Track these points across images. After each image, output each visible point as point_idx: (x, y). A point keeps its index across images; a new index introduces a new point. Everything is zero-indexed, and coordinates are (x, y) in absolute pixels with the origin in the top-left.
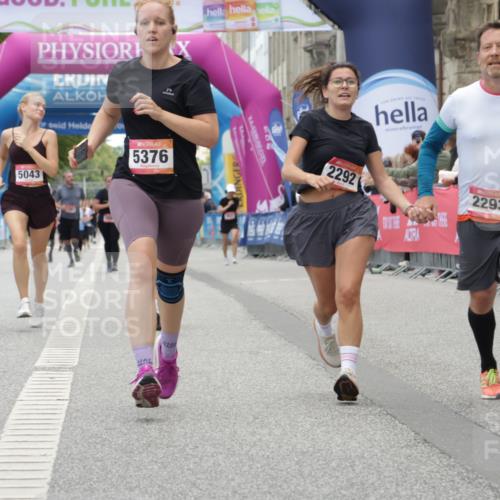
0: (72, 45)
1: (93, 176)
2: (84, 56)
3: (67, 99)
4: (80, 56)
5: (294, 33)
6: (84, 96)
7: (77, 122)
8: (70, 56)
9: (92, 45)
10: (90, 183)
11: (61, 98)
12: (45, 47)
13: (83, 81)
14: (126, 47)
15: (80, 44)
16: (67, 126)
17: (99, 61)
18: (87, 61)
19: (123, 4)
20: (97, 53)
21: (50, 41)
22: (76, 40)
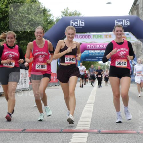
0: (93, 45)
4: (94, 47)
5: (133, 43)
6: (95, 54)
7: (93, 59)
8: (92, 47)
9: (96, 45)
11: (91, 55)
14: (102, 46)
17: (97, 48)
18: (95, 48)
19: (102, 38)
20: (97, 47)
21: (89, 45)
22: (93, 44)
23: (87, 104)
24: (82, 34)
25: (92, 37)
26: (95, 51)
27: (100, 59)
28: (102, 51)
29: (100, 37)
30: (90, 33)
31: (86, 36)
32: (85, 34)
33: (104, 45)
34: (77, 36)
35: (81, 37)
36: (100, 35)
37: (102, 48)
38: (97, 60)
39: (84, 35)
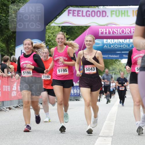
0: (110, 30)
1: (116, 73)
2: (114, 33)
3: (108, 47)
4: (113, 33)
6: (114, 46)
7: (111, 55)
8: (109, 33)
9: (117, 29)
10: (115, 75)
11: (106, 47)
12: (101, 30)
13: (114, 41)
14: (128, 30)
15: (113, 29)
16: (108, 56)
17: (119, 35)
18: (115, 35)
19: (128, 16)
20: (118, 32)
21: (103, 28)
22: (111, 28)
23: (100, 138)
24: (91, 9)
25: (108, 14)
26: (115, 40)
27: (124, 56)
28: (128, 40)
29: (124, 14)
30: (105, 7)
31: (99, 13)
32: (96, 9)
33: (132, 29)
34: (81, 12)
35: (88, 15)
36: (125, 11)
37: (127, 35)
38: (118, 56)
39: (94, 11)
